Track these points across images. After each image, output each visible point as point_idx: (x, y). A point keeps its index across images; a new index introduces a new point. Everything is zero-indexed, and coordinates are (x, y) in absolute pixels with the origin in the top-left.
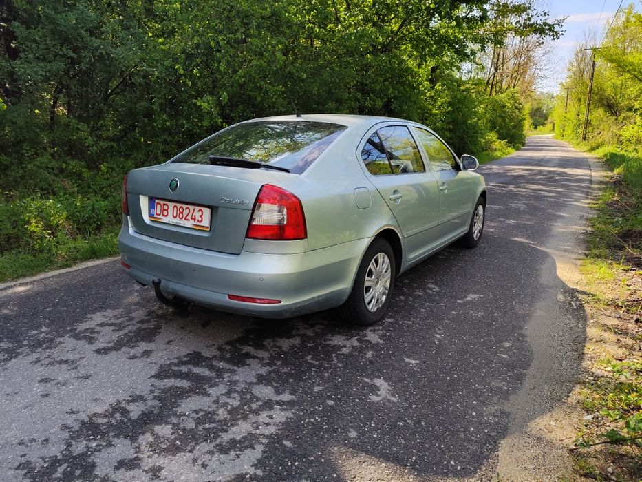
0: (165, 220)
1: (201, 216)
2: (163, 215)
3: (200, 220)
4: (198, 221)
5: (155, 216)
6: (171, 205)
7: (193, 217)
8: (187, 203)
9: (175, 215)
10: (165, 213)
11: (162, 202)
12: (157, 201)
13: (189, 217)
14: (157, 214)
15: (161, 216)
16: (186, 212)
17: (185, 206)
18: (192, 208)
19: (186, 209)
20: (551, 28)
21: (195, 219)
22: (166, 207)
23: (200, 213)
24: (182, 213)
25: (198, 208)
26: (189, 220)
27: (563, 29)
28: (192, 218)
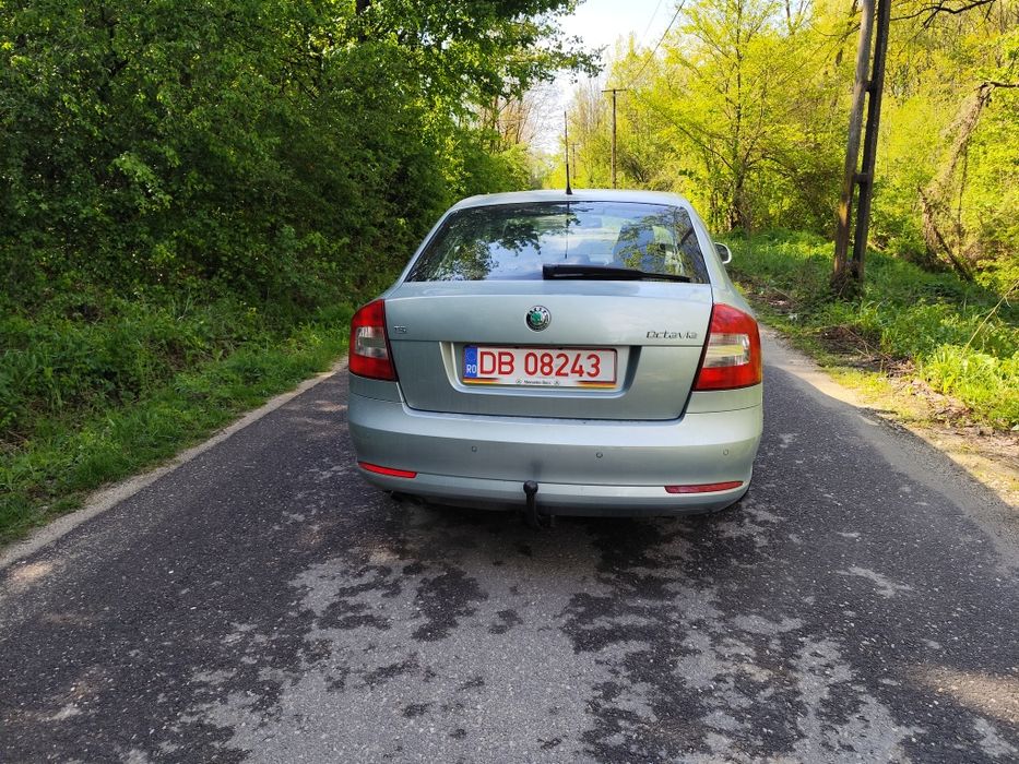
0: (505, 380)
1: (595, 366)
2: (501, 372)
3: (593, 371)
4: (589, 374)
5: (479, 375)
6: (520, 355)
7: (577, 368)
8: (561, 347)
9: (531, 369)
10: (506, 368)
11: (496, 351)
12: (480, 350)
13: (567, 369)
14: (482, 372)
15: (495, 375)
16: (557, 363)
17: (554, 353)
18: (571, 355)
19: (558, 357)
20: (586, 60)
21: (581, 372)
22: (506, 359)
23: (593, 361)
24: (549, 364)
25: (585, 354)
26: (566, 375)
27: (602, 63)
28: (573, 371)
